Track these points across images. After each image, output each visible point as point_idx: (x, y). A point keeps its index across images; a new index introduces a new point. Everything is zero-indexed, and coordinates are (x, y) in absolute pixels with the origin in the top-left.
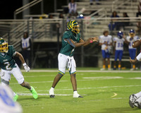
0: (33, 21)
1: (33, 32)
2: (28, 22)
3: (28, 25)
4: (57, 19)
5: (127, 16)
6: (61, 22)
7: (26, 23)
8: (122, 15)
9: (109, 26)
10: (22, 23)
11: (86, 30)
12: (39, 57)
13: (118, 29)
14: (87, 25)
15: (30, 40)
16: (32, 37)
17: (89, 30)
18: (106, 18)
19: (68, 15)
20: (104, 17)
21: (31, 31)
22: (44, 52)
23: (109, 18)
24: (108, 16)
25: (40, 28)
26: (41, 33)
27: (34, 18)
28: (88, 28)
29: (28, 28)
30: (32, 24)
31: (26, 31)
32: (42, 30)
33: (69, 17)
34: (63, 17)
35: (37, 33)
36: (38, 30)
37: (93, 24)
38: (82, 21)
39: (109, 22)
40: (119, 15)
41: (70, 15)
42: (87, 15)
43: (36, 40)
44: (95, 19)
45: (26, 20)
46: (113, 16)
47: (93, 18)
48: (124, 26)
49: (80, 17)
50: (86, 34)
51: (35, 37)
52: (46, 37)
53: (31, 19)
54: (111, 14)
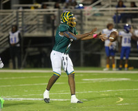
0: (23, 12)
1: (23, 25)
2: (17, 12)
3: (17, 16)
4: (51, 9)
5: (135, 6)
6: (56, 13)
7: (15, 14)
8: (129, 4)
9: (114, 18)
10: (10, 14)
11: (87, 22)
12: (31, 54)
13: (125, 22)
14: (87, 17)
15: (19, 34)
16: (22, 31)
17: (90, 23)
18: (110, 8)
19: (65, 4)
20: (108, 7)
21: (20, 23)
22: (36, 49)
23: (114, 9)
24: (112, 6)
25: (32, 20)
26: (33, 26)
27: (24, 8)
28: (89, 20)
29: (17, 21)
30: (23, 15)
31: (14, 23)
32: (34, 22)
33: (66, 7)
34: (58, 7)
35: (28, 26)
36: (30, 23)
37: (95, 15)
38: (82, 12)
39: (113, 14)
40: (125, 4)
41: (68, 4)
42: (88, 5)
43: (27, 34)
44: (97, 10)
45: (15, 11)
46: (118, 6)
47: (94, 9)
48: (131, 18)
49: (79, 7)
50: (86, 27)
51: (26, 31)
52: (38, 31)
53: (21, 10)
54: (116, 4)
